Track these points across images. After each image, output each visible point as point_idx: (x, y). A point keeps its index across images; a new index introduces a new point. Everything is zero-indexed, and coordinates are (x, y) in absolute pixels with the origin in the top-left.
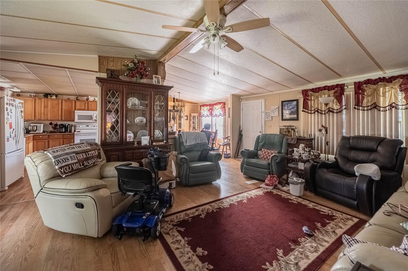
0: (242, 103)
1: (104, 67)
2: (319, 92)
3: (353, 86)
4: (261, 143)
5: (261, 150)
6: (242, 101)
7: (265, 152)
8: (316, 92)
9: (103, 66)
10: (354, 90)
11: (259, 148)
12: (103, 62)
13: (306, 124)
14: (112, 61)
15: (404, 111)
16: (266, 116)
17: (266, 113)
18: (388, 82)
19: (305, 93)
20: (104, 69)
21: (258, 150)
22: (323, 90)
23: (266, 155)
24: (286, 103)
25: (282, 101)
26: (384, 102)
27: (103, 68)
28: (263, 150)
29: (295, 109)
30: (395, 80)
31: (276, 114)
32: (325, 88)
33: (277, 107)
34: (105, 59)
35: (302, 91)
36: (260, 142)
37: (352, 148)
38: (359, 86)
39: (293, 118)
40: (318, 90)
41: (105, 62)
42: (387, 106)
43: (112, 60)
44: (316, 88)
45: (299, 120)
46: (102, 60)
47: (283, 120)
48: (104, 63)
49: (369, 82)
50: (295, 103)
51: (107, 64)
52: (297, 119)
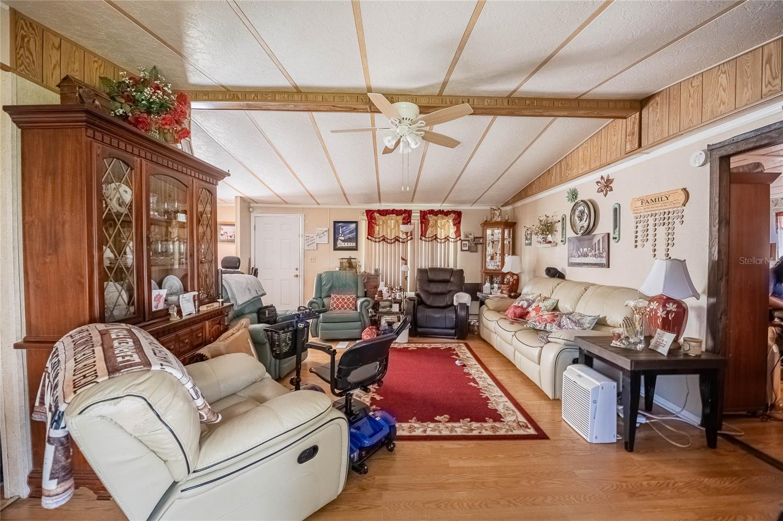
0: (253, 215)
1: (30, 57)
2: (386, 215)
3: (419, 215)
4: (327, 285)
5: (329, 296)
6: (255, 212)
7: (338, 299)
8: (384, 216)
9: (27, 54)
10: (419, 218)
11: (323, 295)
12: (26, 40)
13: (369, 255)
14: (55, 47)
15: (453, 243)
16: (306, 242)
17: (308, 238)
18: (445, 215)
19: (370, 214)
20: (28, 64)
21: (322, 297)
22: (390, 214)
23: (340, 303)
24: (340, 226)
25: (334, 222)
26: (441, 234)
27: (28, 60)
28: (333, 296)
29: (353, 234)
30: (450, 214)
31: (325, 239)
32: (393, 212)
33: (327, 229)
34: (33, 29)
35: (366, 211)
36: (324, 285)
37: (431, 281)
38: (424, 215)
39: (350, 247)
40: (385, 213)
41: (32, 40)
42: (443, 238)
43: (57, 45)
44: (383, 210)
45: (358, 249)
46: (22, 28)
47: (335, 249)
48: (28, 41)
49: (432, 212)
50: (353, 226)
51: (39, 49)
52: (355, 249)
